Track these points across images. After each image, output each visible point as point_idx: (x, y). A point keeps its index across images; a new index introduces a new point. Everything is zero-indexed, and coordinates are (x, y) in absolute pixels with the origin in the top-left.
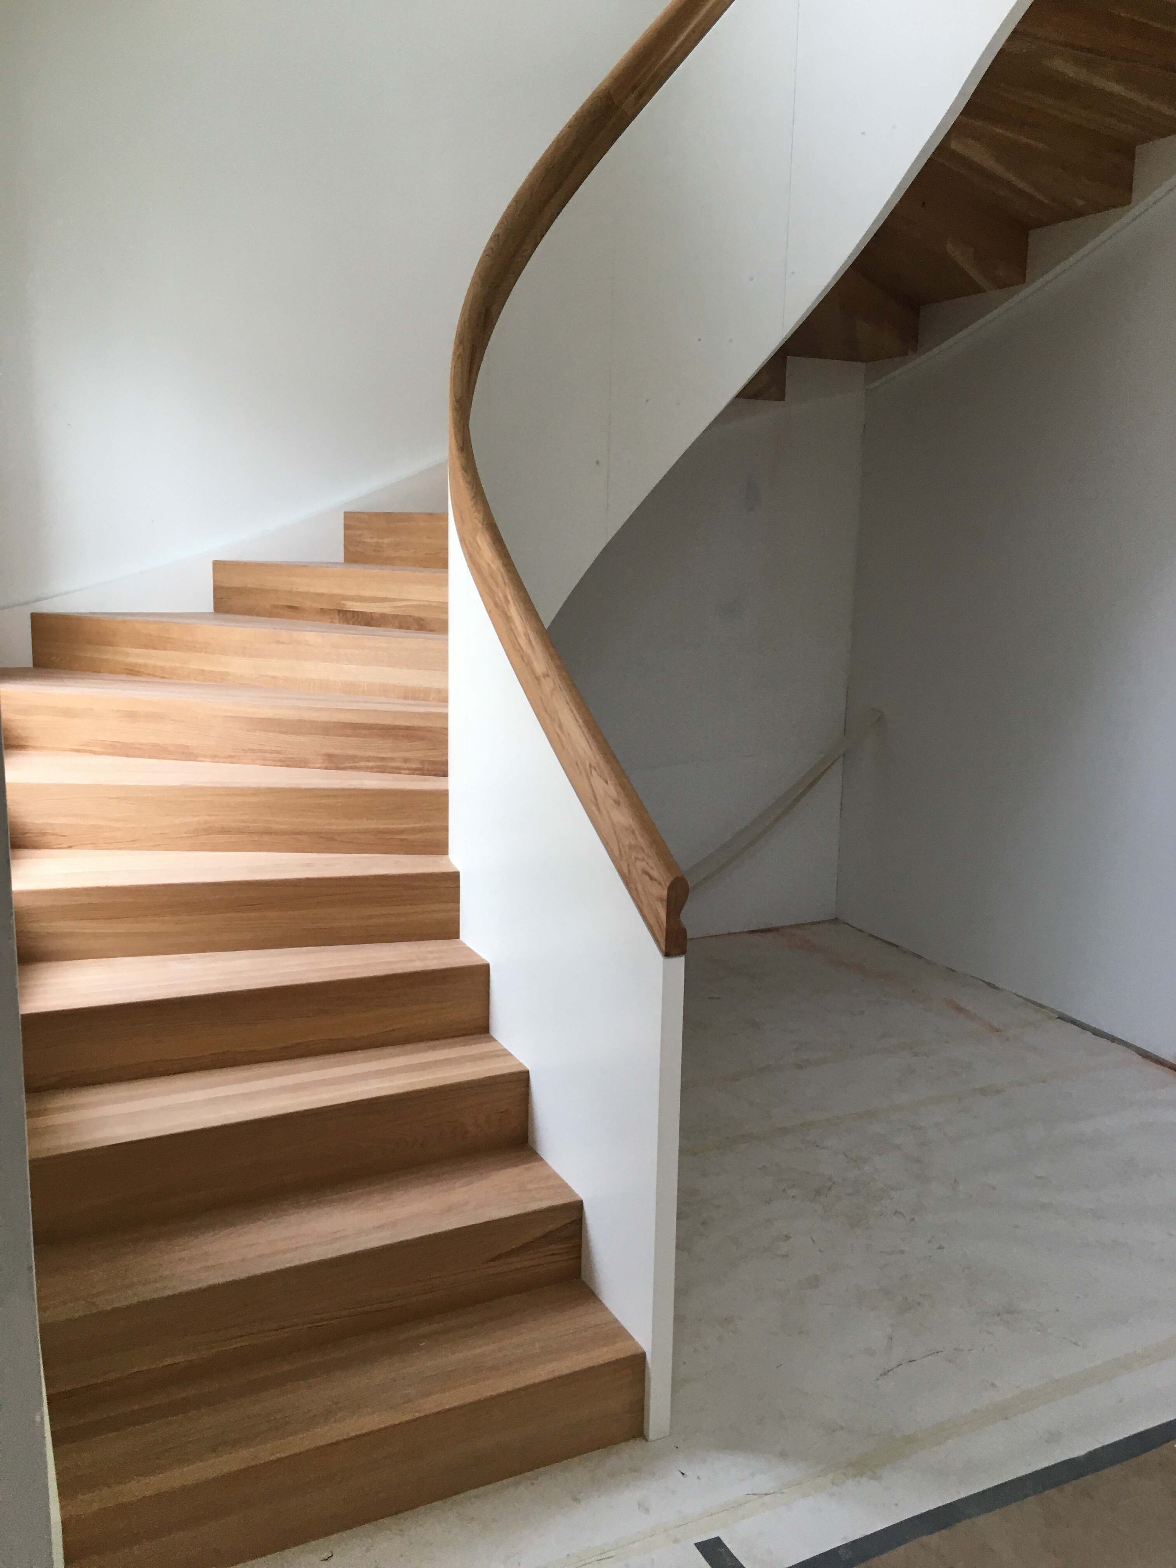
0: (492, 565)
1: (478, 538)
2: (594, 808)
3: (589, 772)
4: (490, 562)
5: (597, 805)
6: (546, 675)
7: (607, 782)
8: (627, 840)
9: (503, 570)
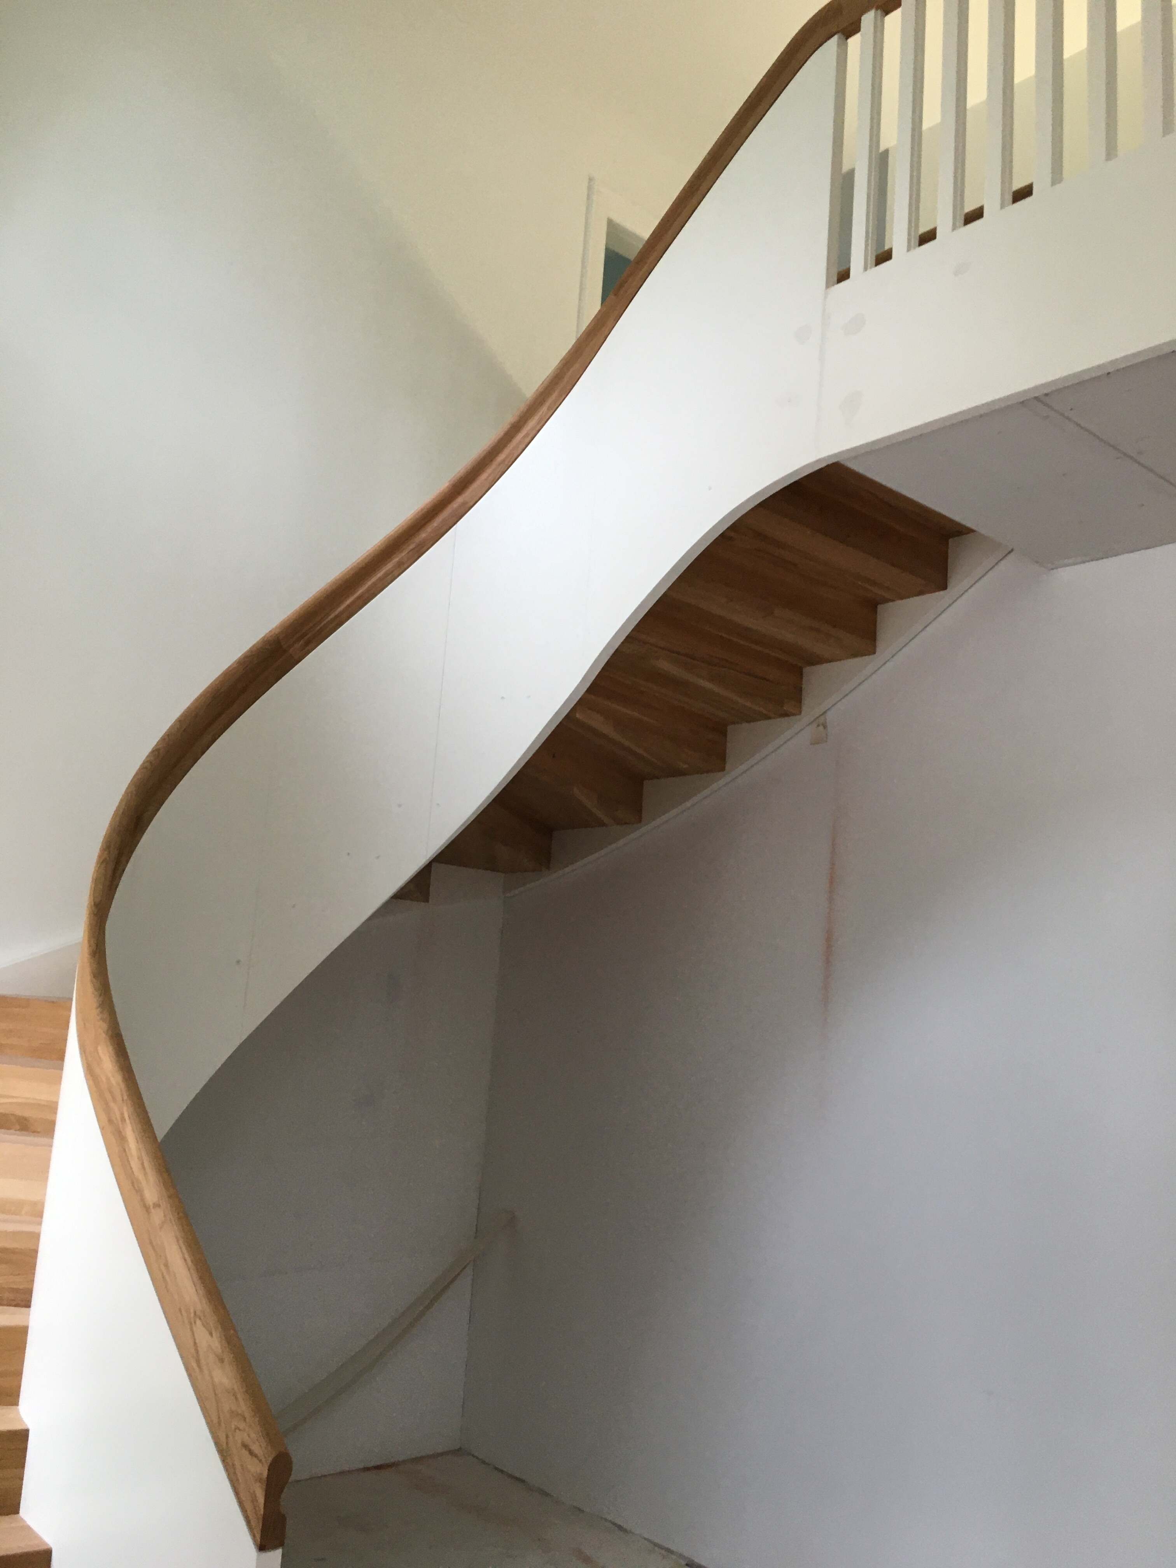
0: (112, 1079)
1: (99, 1048)
2: (194, 1365)
3: (192, 1321)
4: (110, 1075)
5: (198, 1361)
6: (157, 1205)
7: (211, 1334)
8: (228, 1405)
9: (123, 1086)
